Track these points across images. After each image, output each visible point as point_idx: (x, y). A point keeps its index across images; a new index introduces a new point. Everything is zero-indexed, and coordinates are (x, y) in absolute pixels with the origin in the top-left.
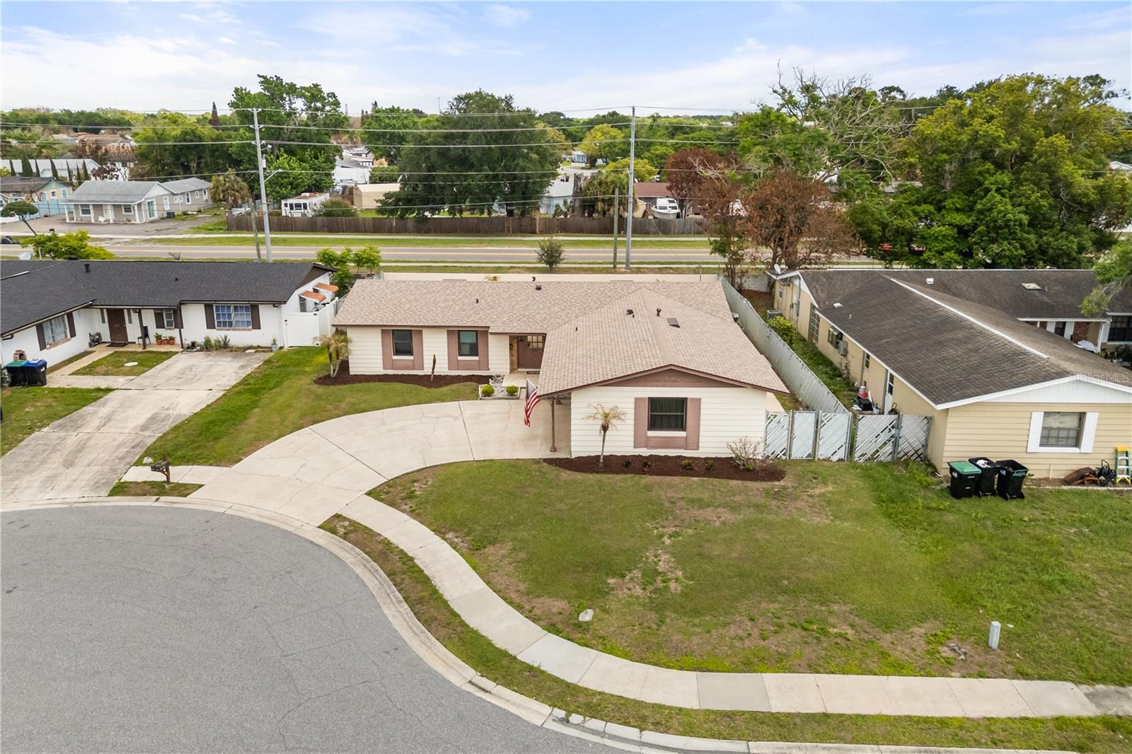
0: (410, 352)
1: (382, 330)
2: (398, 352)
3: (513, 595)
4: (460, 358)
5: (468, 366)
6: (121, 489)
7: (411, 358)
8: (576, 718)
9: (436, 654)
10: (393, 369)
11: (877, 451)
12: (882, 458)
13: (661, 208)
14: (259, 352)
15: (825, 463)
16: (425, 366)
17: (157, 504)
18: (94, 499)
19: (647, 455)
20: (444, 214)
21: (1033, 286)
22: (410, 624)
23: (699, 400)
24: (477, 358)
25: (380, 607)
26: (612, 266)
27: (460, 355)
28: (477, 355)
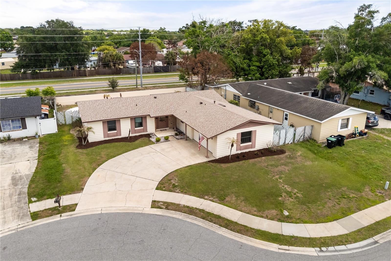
0: (115, 129)
1: (103, 122)
2: (110, 130)
3: (256, 213)
4: (136, 129)
5: (139, 131)
6: (35, 216)
7: (116, 131)
8: (324, 249)
9: (256, 243)
10: (108, 137)
11: (300, 138)
12: (301, 141)
13: (131, 64)
14: (30, 139)
15: (288, 145)
16: (122, 134)
17: (62, 218)
18: (26, 224)
19: (240, 153)
20: (45, 71)
21: (290, 83)
22: (233, 234)
23: (256, 131)
24: (142, 128)
25: (215, 232)
26: (136, 87)
27: (136, 127)
28: (142, 126)
